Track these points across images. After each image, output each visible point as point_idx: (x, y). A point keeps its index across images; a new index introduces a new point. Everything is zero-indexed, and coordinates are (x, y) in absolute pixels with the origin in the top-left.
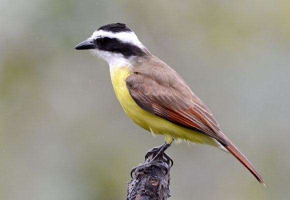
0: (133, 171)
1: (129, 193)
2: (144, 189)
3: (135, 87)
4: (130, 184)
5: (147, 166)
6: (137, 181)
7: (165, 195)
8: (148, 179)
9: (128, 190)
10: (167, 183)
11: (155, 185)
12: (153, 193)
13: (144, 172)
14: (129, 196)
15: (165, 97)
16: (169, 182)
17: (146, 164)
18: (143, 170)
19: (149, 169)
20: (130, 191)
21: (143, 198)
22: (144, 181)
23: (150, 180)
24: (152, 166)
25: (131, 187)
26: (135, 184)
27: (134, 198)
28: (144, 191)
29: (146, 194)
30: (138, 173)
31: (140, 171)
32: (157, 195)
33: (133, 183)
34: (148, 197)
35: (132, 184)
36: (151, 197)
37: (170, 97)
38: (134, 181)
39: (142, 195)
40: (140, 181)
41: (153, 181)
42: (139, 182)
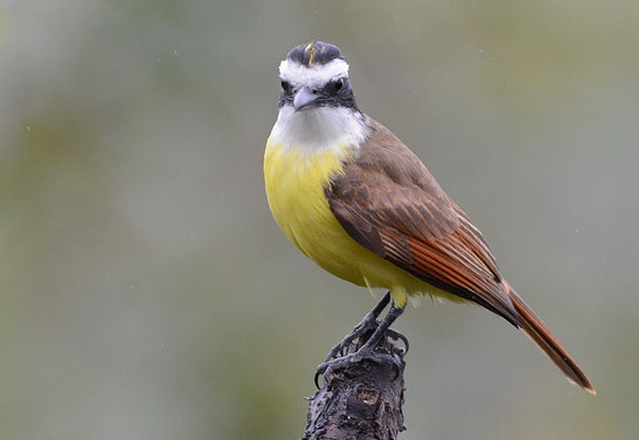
0: (321, 371)
1: (310, 422)
2: (345, 413)
3: (344, 192)
4: (312, 402)
5: (352, 360)
6: (330, 395)
7: (393, 425)
8: (355, 389)
9: (309, 415)
10: (397, 399)
11: (371, 402)
12: (365, 422)
13: (346, 374)
14: (311, 429)
15: (409, 208)
16: (402, 396)
17: (351, 357)
18: (343, 368)
19: (357, 368)
20: (314, 418)
21: (343, 433)
22: (346, 394)
23: (359, 391)
24: (363, 360)
25: (315, 408)
26: (324, 400)
27: (322, 433)
28: (346, 418)
29: (349, 425)
30: (332, 377)
31: (336, 371)
32: (374, 427)
33: (321, 399)
34: (355, 432)
35: (318, 401)
36: (362, 431)
37: (420, 208)
38: (323, 394)
39: (341, 426)
40: (336, 394)
41: (365, 396)
42: (333, 398)
